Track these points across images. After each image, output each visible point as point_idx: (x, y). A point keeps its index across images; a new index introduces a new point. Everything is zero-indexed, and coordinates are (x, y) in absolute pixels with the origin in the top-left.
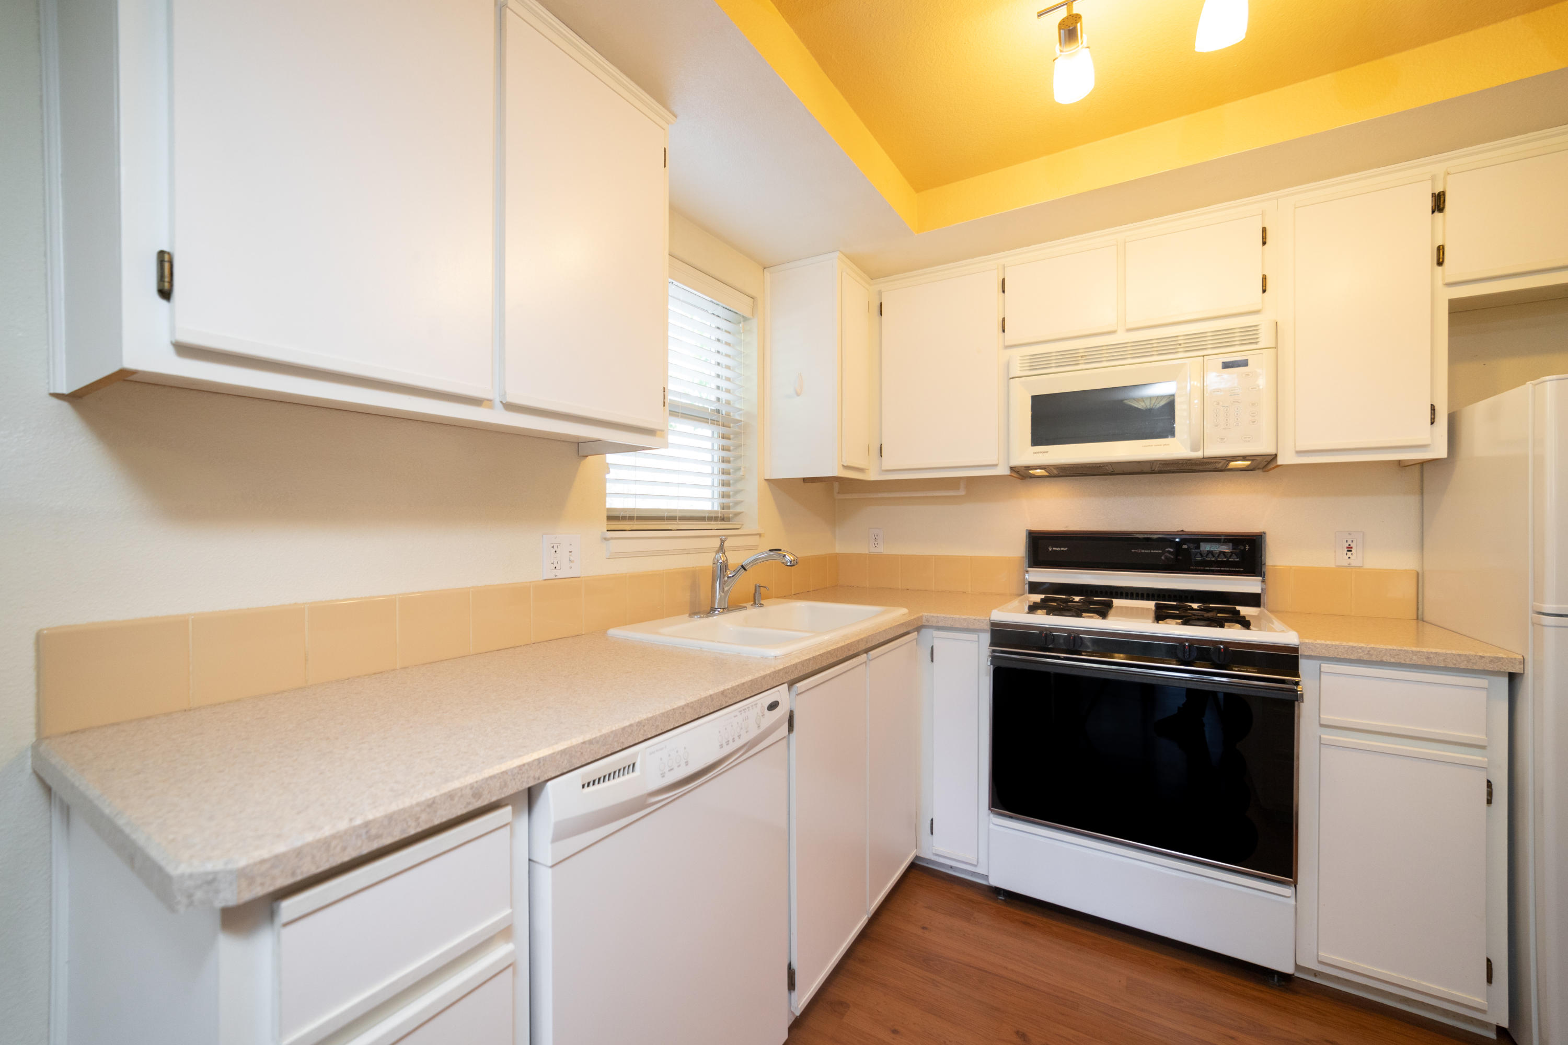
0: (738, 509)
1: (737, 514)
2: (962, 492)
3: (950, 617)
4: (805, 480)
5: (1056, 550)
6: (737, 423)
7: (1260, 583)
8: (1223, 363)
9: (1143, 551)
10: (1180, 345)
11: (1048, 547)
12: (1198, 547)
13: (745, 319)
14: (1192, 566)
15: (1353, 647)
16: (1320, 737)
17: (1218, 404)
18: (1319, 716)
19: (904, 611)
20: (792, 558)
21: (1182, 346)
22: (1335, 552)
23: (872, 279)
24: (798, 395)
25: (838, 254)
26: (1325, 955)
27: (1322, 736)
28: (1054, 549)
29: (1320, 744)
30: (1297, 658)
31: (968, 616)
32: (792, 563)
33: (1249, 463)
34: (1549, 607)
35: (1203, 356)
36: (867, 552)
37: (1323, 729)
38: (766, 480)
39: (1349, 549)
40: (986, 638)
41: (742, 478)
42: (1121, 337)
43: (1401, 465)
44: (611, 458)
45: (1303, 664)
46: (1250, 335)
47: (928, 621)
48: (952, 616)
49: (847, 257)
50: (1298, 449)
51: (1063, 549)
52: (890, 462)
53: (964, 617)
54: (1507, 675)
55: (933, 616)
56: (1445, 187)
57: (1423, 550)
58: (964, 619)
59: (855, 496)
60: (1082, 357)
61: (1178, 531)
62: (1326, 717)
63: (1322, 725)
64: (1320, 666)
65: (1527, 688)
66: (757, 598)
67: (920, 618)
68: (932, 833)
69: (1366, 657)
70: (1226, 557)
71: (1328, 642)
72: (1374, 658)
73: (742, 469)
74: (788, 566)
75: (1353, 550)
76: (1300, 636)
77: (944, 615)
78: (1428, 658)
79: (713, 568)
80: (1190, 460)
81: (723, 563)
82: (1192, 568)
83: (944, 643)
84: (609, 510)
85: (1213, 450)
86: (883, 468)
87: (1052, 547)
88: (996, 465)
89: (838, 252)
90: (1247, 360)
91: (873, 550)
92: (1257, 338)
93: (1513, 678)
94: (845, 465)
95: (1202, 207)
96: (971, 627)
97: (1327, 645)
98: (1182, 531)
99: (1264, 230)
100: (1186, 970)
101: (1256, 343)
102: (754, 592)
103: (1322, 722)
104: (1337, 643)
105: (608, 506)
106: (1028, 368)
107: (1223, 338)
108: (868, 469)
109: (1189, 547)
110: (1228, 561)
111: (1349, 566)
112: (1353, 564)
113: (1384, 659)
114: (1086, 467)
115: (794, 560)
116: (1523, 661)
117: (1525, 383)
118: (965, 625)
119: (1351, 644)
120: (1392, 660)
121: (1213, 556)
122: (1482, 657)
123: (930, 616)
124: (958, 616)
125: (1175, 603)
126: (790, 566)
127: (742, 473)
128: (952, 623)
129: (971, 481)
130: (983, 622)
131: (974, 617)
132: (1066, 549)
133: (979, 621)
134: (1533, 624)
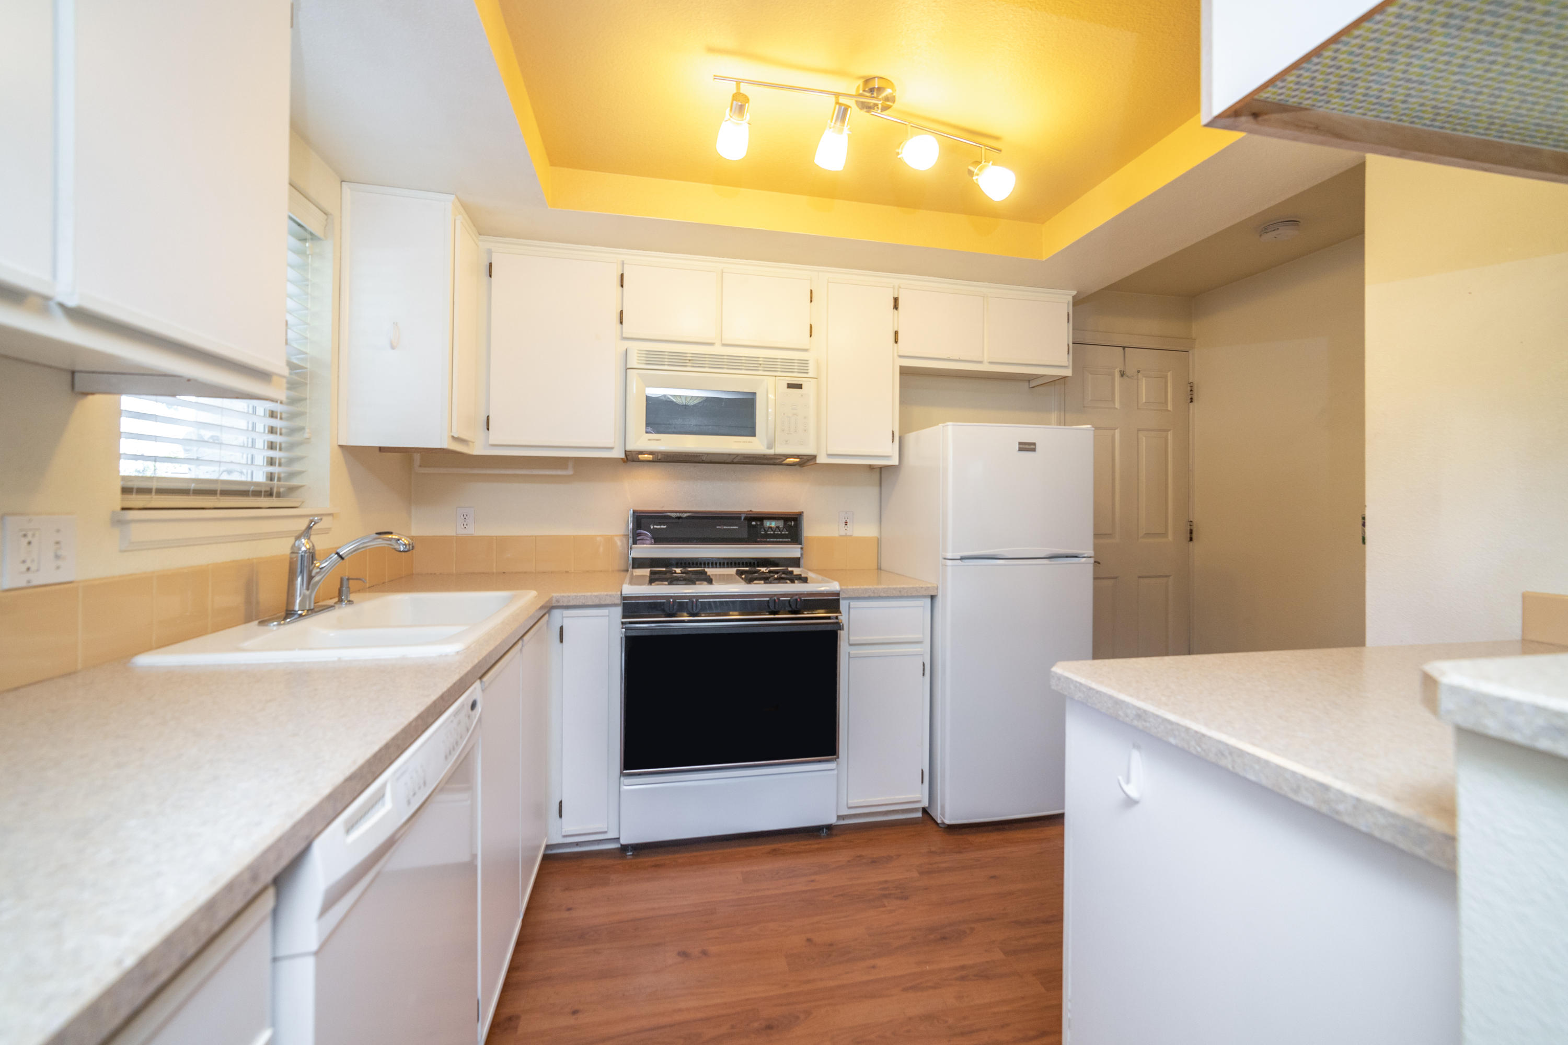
0: (295, 482)
1: (292, 489)
2: (570, 472)
3: (582, 596)
4: (381, 449)
5: (657, 528)
6: (296, 369)
7: (799, 550)
8: (788, 384)
9: (725, 527)
10: (760, 364)
11: (650, 525)
12: (762, 524)
13: (313, 238)
14: (759, 538)
15: (866, 589)
16: (849, 653)
17: (784, 414)
18: (849, 639)
19: (533, 593)
20: (406, 541)
21: (762, 366)
22: (839, 525)
23: (480, 234)
24: (393, 347)
25: (453, 197)
26: (854, 801)
27: (851, 652)
28: (655, 527)
29: (849, 657)
30: (838, 600)
31: (600, 593)
32: (408, 547)
33: (798, 460)
34: (949, 556)
35: (776, 376)
36: (454, 534)
37: (852, 647)
38: (341, 446)
39: (846, 523)
40: (619, 611)
41: (307, 441)
42: (717, 350)
43: (871, 467)
44: (128, 402)
45: (843, 605)
46: (803, 366)
47: (558, 601)
48: (583, 594)
49: (462, 205)
50: (829, 452)
51: (662, 527)
52: (496, 436)
53: (596, 594)
54: (930, 597)
55: (563, 596)
56: (898, 295)
57: (881, 522)
58: (596, 596)
59: (443, 471)
60: (690, 360)
61: (748, 511)
62: (853, 639)
63: (850, 645)
64: (849, 604)
65: (939, 602)
66: (342, 595)
67: (550, 600)
68: (561, 816)
69: (872, 595)
70: (780, 531)
71: (854, 587)
72: (876, 595)
73: (307, 430)
74: (400, 551)
75: (848, 524)
76: (840, 585)
77: (575, 594)
78: (900, 591)
79: (291, 558)
80: (764, 455)
81: (308, 551)
82: (758, 540)
83: (573, 622)
84: (124, 478)
85: (780, 449)
86: (491, 442)
87: (654, 525)
88: (612, 448)
89: (454, 196)
90: (801, 385)
91: (462, 532)
92: (807, 370)
93: (933, 597)
94: (456, 436)
95: (774, 262)
96: (603, 603)
97: (853, 589)
98: (751, 511)
99: (811, 291)
100: (774, 850)
101: (807, 373)
102: (339, 586)
103: (851, 642)
104: (858, 587)
105: (122, 473)
106: (645, 362)
107: (787, 366)
108: (473, 442)
109: (757, 524)
110: (781, 534)
111: (846, 535)
112: (848, 534)
113: (881, 595)
114: (688, 456)
115: (409, 545)
116: (937, 589)
117: (938, 425)
118: (597, 602)
119: (865, 587)
120: (885, 595)
121: (772, 530)
122: (922, 588)
123: (560, 596)
124: (589, 594)
125: (747, 569)
126: (404, 551)
127: (306, 435)
128: (584, 602)
129: (580, 462)
130: (614, 597)
131: (606, 593)
132: (665, 527)
133: (610, 596)
134: (943, 565)
